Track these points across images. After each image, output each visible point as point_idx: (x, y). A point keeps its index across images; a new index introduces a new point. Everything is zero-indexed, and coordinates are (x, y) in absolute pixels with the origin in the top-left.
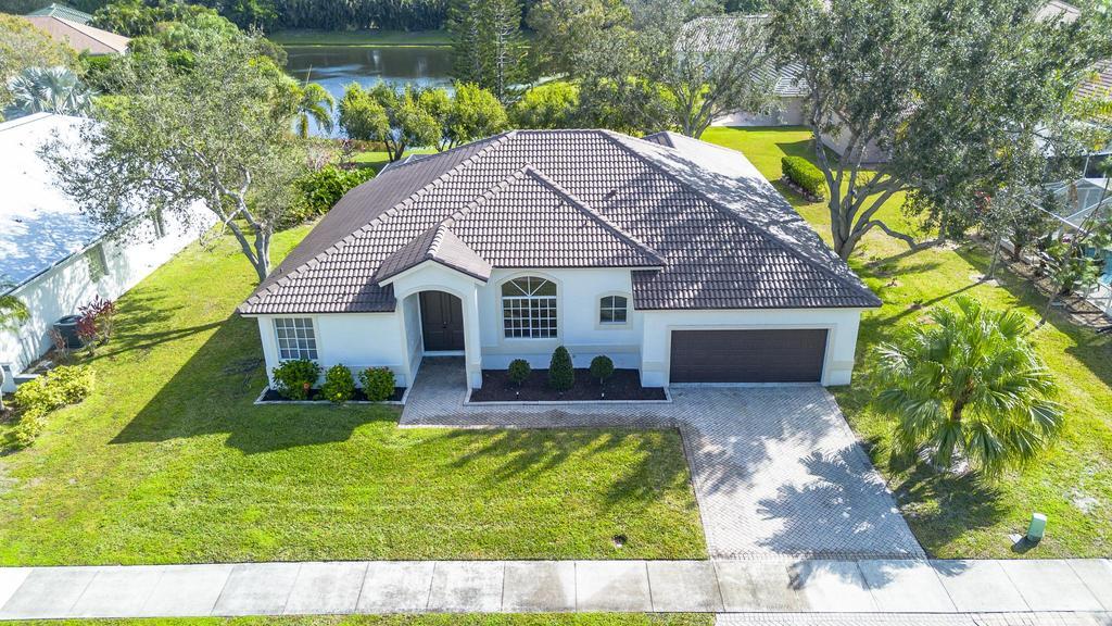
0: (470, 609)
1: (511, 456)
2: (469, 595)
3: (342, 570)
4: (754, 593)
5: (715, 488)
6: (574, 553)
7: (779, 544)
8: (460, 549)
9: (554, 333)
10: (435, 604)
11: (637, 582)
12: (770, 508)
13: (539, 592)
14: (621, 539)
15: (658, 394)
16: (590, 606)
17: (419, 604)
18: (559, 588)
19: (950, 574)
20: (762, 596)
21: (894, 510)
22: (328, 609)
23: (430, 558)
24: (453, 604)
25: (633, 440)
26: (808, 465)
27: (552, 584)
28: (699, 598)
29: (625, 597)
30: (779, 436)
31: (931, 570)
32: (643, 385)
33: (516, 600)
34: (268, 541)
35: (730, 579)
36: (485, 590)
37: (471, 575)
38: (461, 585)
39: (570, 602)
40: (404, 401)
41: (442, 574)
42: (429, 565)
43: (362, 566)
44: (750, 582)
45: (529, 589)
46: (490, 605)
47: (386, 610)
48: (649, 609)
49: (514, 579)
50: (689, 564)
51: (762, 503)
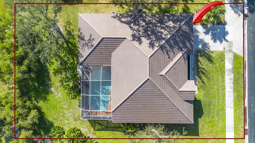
0: (233, 79)
2: (231, 79)
3: (227, 94)
4: (230, 47)
6: (224, 67)
7: (221, 42)
8: (223, 81)
10: (232, 83)
11: (229, 60)
12: (215, 41)
13: (230, 71)
14: (222, 61)
16: (232, 65)
17: (232, 85)
18: (229, 69)
19: (227, 24)
20: (231, 46)
21: (215, 26)
22: (233, 95)
24: (232, 81)
27: (229, 70)
28: (231, 53)
29: (231, 62)
30: (198, 36)
31: (226, 25)
35: (228, 49)
36: (230, 77)
37: (228, 79)
38: (229, 80)
39: (232, 68)
42: (226, 84)
43: (226, 93)
44: (229, 47)
45: (230, 73)
46: (232, 77)
47: (233, 88)
48: (233, 59)
49: (228, 74)
50: (226, 54)
51: (214, 42)
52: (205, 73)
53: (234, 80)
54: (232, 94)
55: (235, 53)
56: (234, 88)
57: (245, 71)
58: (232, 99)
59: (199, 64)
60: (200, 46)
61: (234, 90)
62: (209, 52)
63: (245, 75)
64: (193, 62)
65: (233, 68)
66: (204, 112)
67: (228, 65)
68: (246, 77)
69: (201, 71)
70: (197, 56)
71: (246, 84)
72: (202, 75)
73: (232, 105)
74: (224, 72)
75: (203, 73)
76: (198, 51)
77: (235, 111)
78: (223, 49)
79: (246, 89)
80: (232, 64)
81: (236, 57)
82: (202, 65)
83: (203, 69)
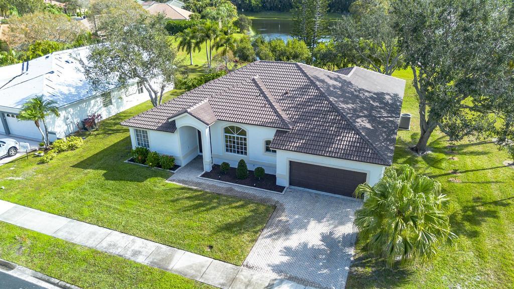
0: (132, 259)
1: (197, 202)
2: (136, 253)
3: (103, 231)
4: (247, 286)
5: (270, 236)
6: (187, 248)
7: (277, 269)
8: (147, 234)
9: (246, 153)
10: (122, 253)
11: (203, 267)
12: (288, 251)
13: (163, 259)
14: (211, 247)
15: (280, 189)
16: (176, 271)
18: (171, 260)
21: (347, 268)
22: (87, 244)
23: (134, 235)
24: (128, 255)
25: (252, 206)
26: (323, 237)
27: (169, 258)
28: (222, 281)
29: (192, 272)
32: (277, 184)
33: (151, 260)
34: (87, 214)
35: (242, 277)
36: (144, 253)
37: (143, 245)
38: (137, 248)
39: (170, 267)
40: (175, 172)
41: (134, 242)
42: (132, 237)
43: (109, 231)
44: (249, 281)
45: (159, 257)
46: (141, 260)
47: (104, 250)
48: (198, 279)
49: (157, 252)
50: (230, 266)
51: (285, 248)
53: (126, 260)
54: (91, 243)
67: (185, 261)
73: (61, 235)
74: (173, 244)
77: (36, 237)
80: (180, 273)
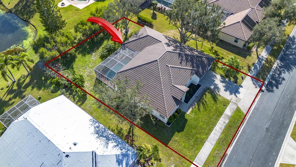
0: (227, 123)
2: (224, 122)
3: (214, 131)
4: (237, 101)
5: (219, 92)
6: (224, 111)
7: (231, 94)
8: (217, 120)
10: (224, 126)
11: (230, 108)
12: (226, 90)
13: (227, 117)
14: (224, 106)
17: (223, 128)
24: (225, 124)
25: (207, 93)
26: (221, 82)
28: (235, 105)
29: (232, 111)
30: (215, 81)
32: (196, 85)
33: (227, 119)
34: (205, 136)
35: (234, 102)
36: (225, 121)
38: (223, 122)
39: (230, 115)
41: (220, 123)
42: (218, 123)
43: (214, 129)
45: (226, 117)
46: (227, 122)
48: (235, 110)
49: (225, 118)
50: (230, 103)
52: (204, 105)
53: (227, 125)
54: (219, 134)
55: (239, 107)
56: (223, 131)
57: (242, 126)
58: (217, 138)
59: (204, 96)
60: (212, 87)
61: (223, 133)
62: (217, 94)
63: (240, 128)
64: (199, 92)
65: (231, 117)
66: (185, 130)
67: (228, 112)
68: (240, 130)
69: (203, 102)
70: (205, 91)
71: (238, 136)
72: (201, 105)
73: (214, 143)
74: (221, 114)
75: (203, 104)
76: (209, 89)
77: (214, 150)
78: (230, 99)
79: (235, 140)
80: (232, 113)
81: (238, 110)
82: (206, 98)
83: (205, 101)
